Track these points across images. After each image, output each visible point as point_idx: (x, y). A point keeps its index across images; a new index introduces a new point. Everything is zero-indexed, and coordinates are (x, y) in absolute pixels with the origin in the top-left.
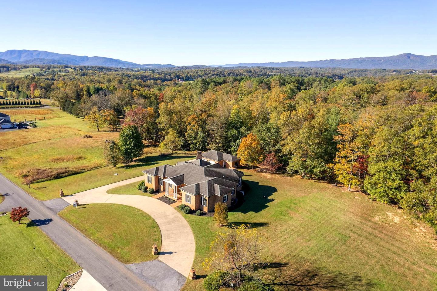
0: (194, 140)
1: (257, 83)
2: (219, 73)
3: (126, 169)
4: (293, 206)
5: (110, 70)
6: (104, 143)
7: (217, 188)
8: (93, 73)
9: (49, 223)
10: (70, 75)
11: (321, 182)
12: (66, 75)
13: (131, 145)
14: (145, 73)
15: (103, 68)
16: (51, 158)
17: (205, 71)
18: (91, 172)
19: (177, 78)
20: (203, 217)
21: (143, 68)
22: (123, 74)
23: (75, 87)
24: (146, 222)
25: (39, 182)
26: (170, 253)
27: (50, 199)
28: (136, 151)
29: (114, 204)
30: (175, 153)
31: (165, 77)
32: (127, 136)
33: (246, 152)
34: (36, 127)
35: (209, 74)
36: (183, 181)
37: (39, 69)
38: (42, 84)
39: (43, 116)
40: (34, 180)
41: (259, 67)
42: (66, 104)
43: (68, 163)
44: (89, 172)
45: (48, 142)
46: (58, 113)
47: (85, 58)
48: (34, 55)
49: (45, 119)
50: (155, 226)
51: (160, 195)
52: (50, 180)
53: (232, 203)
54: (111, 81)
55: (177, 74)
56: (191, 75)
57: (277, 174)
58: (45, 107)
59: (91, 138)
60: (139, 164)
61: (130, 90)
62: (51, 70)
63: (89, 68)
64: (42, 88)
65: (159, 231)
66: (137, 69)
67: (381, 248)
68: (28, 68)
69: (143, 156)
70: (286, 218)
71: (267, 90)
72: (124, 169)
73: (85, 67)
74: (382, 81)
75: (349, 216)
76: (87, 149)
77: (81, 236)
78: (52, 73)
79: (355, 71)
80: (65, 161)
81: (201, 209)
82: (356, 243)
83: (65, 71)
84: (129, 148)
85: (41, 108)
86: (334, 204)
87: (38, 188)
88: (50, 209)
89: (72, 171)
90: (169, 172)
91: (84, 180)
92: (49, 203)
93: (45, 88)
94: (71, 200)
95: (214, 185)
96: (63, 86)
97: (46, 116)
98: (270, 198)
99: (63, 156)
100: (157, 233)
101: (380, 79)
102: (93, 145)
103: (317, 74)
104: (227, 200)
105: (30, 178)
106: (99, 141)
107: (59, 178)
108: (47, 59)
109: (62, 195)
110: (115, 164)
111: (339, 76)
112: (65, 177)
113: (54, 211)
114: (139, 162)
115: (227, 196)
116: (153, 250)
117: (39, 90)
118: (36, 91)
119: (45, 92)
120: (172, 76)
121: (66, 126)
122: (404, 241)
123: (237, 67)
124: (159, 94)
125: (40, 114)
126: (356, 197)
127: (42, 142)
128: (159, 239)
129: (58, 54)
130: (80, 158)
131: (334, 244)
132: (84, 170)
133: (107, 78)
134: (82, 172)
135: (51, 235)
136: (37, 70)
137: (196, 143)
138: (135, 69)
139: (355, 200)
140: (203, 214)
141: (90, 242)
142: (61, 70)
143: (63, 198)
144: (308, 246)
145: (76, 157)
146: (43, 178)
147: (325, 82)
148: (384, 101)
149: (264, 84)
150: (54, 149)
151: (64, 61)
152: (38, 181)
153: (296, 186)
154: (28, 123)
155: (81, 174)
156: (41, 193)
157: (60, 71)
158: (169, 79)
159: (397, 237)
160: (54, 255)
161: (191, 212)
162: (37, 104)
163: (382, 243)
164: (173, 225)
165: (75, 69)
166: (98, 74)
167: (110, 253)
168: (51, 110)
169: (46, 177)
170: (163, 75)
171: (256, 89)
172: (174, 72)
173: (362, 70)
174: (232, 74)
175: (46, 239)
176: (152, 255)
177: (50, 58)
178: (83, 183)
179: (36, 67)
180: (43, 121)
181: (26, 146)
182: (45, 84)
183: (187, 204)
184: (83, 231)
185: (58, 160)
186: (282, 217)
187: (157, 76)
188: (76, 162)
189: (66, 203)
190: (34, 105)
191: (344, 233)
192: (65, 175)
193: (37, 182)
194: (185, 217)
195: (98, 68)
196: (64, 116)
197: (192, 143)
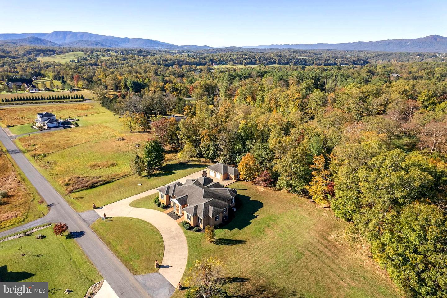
0: (207, 151)
1: (277, 80)
2: (250, 57)
3: (149, 178)
4: (271, 222)
5: (148, 53)
6: (134, 147)
7: (211, 208)
8: (133, 58)
9: (82, 236)
10: (112, 60)
11: (302, 197)
12: (108, 60)
13: (153, 157)
14: (181, 57)
15: (143, 51)
16: (89, 164)
17: (237, 55)
18: (120, 180)
19: (211, 62)
20: (199, 233)
21: (181, 50)
22: (161, 58)
23: (114, 80)
24: (155, 237)
25: (78, 192)
26: (168, 267)
27: (86, 211)
28: (157, 162)
29: (133, 219)
30: (192, 160)
31: (199, 61)
32: (149, 149)
33: (244, 169)
34: (78, 125)
35: (241, 58)
36: (186, 201)
37: (83, 53)
38: (84, 76)
39: (84, 111)
40: (74, 190)
41: (289, 50)
42: (105, 101)
43: (102, 170)
44: (119, 181)
45: (87, 145)
46: (98, 108)
47: (126, 40)
48: (78, 36)
49: (86, 115)
50: (161, 242)
51: (169, 210)
52: (87, 189)
53: (223, 220)
54: (147, 72)
55: (211, 58)
56: (224, 59)
57: (269, 187)
58: (87, 101)
59: (123, 141)
60: (159, 173)
61: (163, 82)
62: (94, 53)
63: (130, 51)
64: (84, 79)
65: (163, 246)
66: (174, 51)
67: (324, 265)
68: (73, 51)
69: (164, 164)
70: (262, 235)
71: (284, 88)
72: (146, 179)
73: (126, 50)
74: (401, 68)
75: (312, 234)
76: (120, 154)
77: (105, 248)
78: (95, 58)
79: (380, 55)
80: (100, 167)
81: (198, 226)
82: (306, 261)
83: (107, 55)
84: (151, 160)
85: (83, 102)
86: (304, 221)
87: (76, 198)
88: (84, 221)
89: (105, 181)
90: (177, 192)
91: (114, 190)
92: (84, 215)
93: (88, 80)
94: (101, 213)
95: (209, 206)
96: (103, 77)
97: (87, 112)
98: (255, 214)
99: (99, 162)
100: (161, 248)
101: (400, 67)
102: (125, 150)
103: (343, 58)
104: (219, 219)
105: (70, 188)
106: (130, 144)
107: (94, 188)
108: (91, 41)
109: (95, 207)
110: (140, 174)
111: (363, 61)
112: (99, 186)
113: (88, 224)
114: (160, 171)
115: (219, 216)
116: (155, 265)
117: (82, 82)
118: (79, 83)
119: (87, 83)
120: (207, 60)
121: (104, 125)
122: (344, 258)
123: (268, 49)
124: (189, 87)
125: (82, 109)
126: (325, 214)
127: (82, 145)
128: (161, 254)
129: (100, 36)
130: (113, 165)
131: (290, 262)
132: (115, 178)
133: (144, 68)
134: (113, 181)
135: (84, 247)
136: (81, 54)
137: (208, 154)
138: (173, 51)
139: (322, 218)
140: (199, 230)
141: (112, 255)
142: (104, 53)
143: (96, 210)
144: (270, 263)
145: (109, 164)
146: (81, 188)
147: (341, 77)
148: (387, 103)
149: (282, 81)
150: (92, 153)
151: (106, 42)
152: (77, 190)
153: (280, 201)
154: (71, 121)
155: (112, 183)
156: (79, 204)
157: (102, 55)
158: (204, 63)
159: (340, 254)
160: (85, 266)
161: (190, 228)
162: (80, 98)
163: (327, 261)
164: (175, 240)
165: (116, 52)
166: (137, 59)
167: (125, 265)
168: (92, 105)
169: (83, 187)
170: (198, 59)
171: (276, 87)
172: (208, 56)
173: (387, 54)
174: (263, 58)
175: (80, 251)
176: (155, 268)
177: (93, 39)
178: (112, 193)
179: (80, 51)
180: (85, 118)
181: (69, 149)
182: (87, 76)
183: (188, 221)
184: (108, 244)
185: (95, 166)
186: (259, 234)
187: (193, 60)
188: (109, 169)
189: (97, 215)
190: (77, 100)
191: (301, 251)
192: (98, 184)
193: (77, 192)
194: (185, 233)
195: (138, 52)
196: (104, 112)
197: (205, 154)
